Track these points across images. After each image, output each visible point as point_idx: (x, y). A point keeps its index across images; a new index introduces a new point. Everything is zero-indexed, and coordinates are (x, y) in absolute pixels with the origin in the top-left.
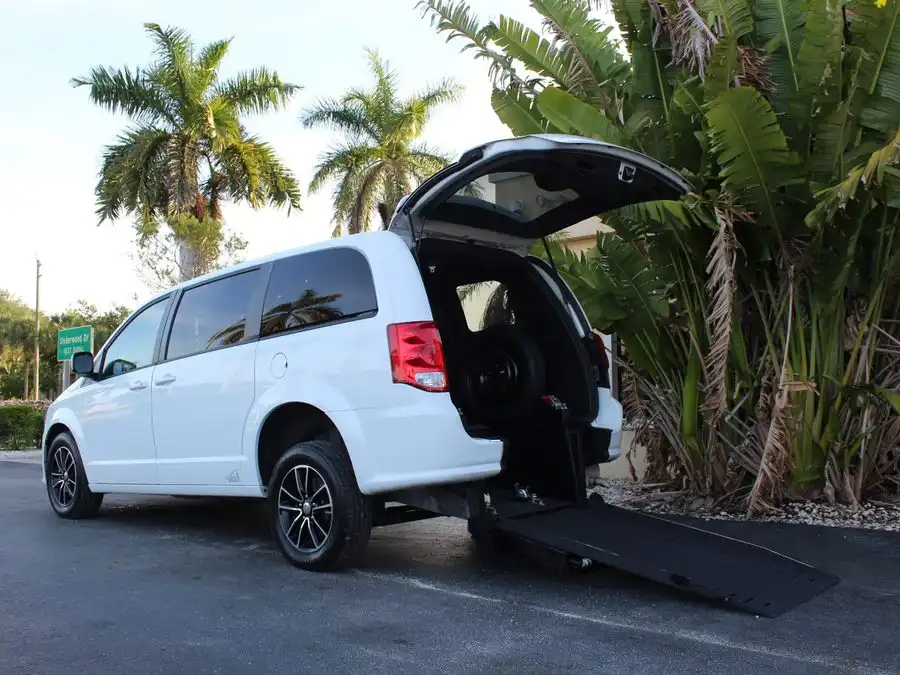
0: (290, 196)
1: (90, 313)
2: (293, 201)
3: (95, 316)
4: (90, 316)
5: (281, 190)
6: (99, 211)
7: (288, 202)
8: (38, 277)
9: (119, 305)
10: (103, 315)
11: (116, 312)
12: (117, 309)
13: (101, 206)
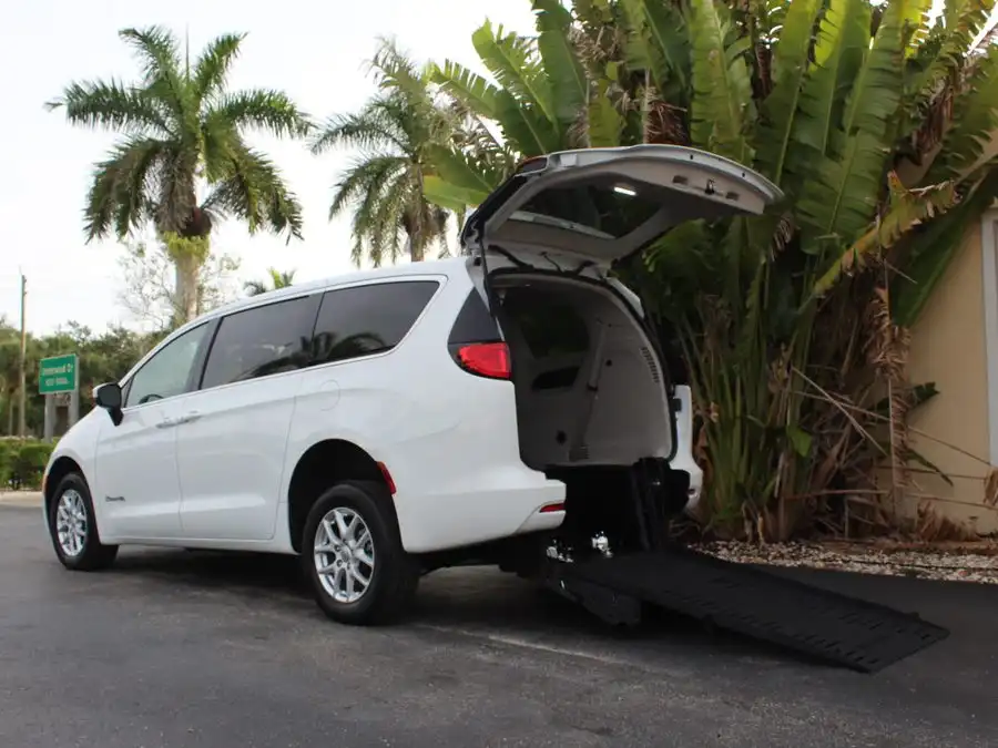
0: (292, 222)
1: (83, 336)
2: (293, 228)
3: (89, 339)
4: (83, 340)
5: (283, 214)
6: (87, 228)
7: (287, 229)
8: (24, 294)
9: (117, 327)
10: (99, 338)
11: (114, 335)
12: (115, 332)
13: (89, 223)
